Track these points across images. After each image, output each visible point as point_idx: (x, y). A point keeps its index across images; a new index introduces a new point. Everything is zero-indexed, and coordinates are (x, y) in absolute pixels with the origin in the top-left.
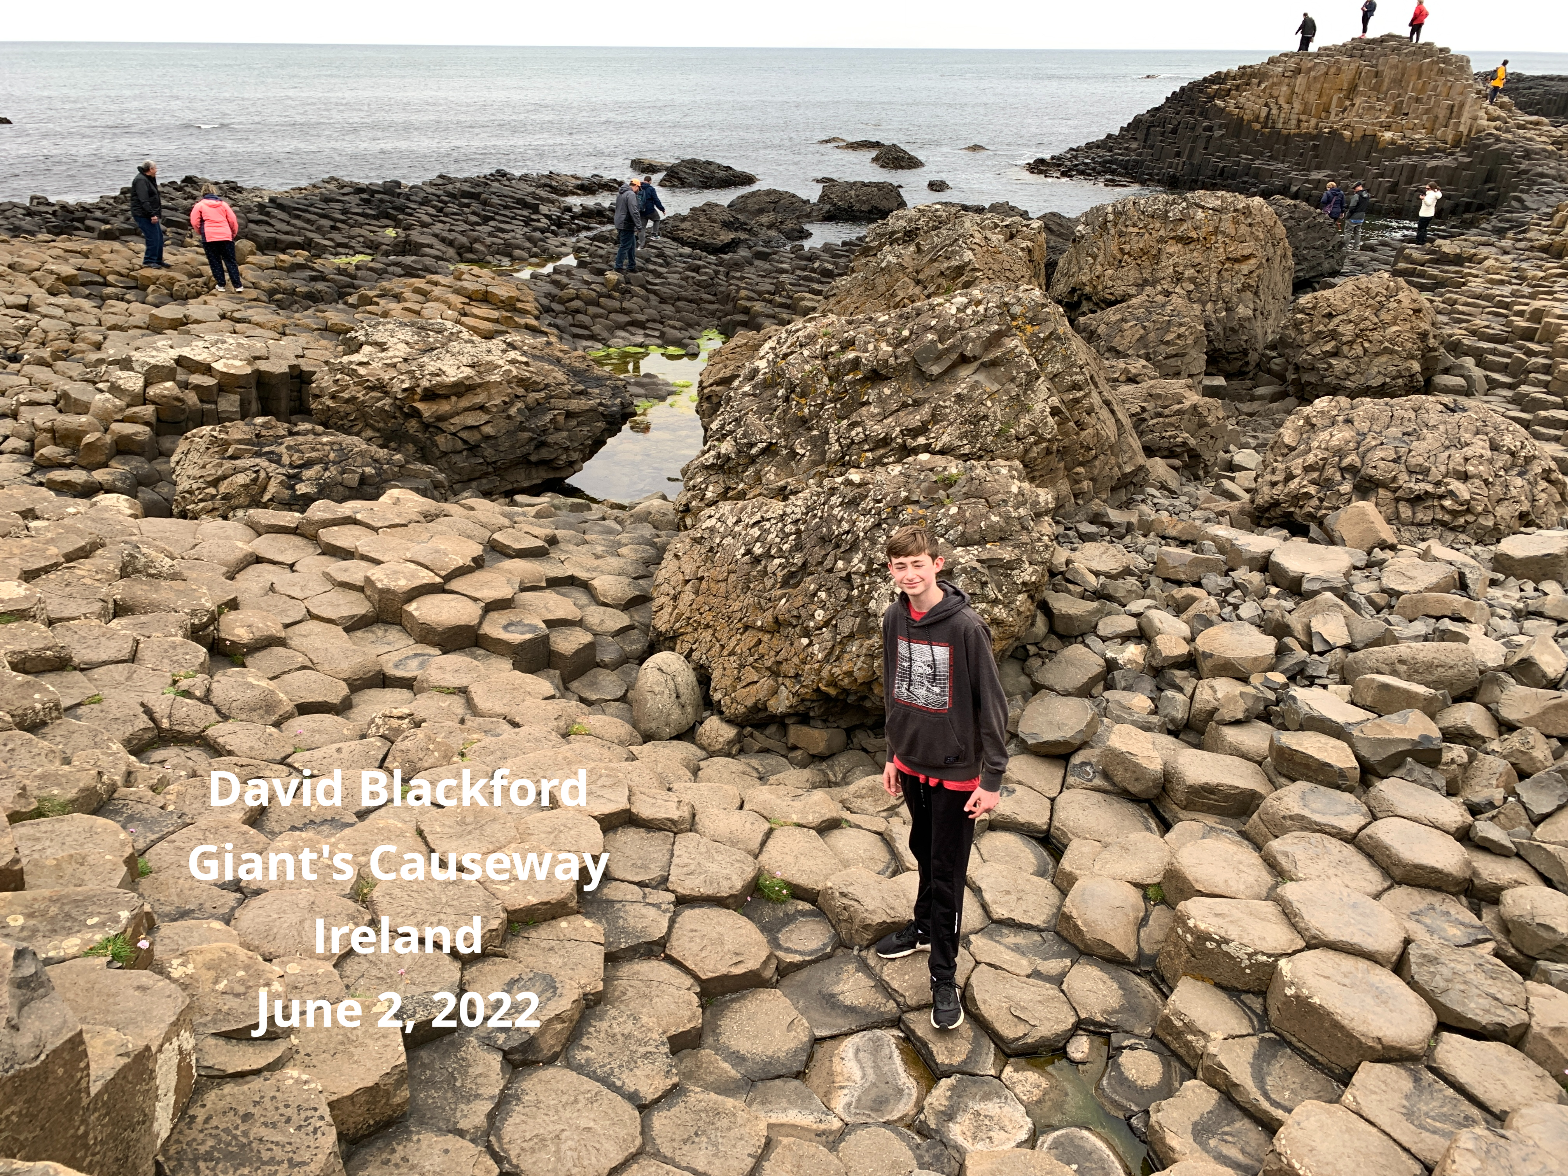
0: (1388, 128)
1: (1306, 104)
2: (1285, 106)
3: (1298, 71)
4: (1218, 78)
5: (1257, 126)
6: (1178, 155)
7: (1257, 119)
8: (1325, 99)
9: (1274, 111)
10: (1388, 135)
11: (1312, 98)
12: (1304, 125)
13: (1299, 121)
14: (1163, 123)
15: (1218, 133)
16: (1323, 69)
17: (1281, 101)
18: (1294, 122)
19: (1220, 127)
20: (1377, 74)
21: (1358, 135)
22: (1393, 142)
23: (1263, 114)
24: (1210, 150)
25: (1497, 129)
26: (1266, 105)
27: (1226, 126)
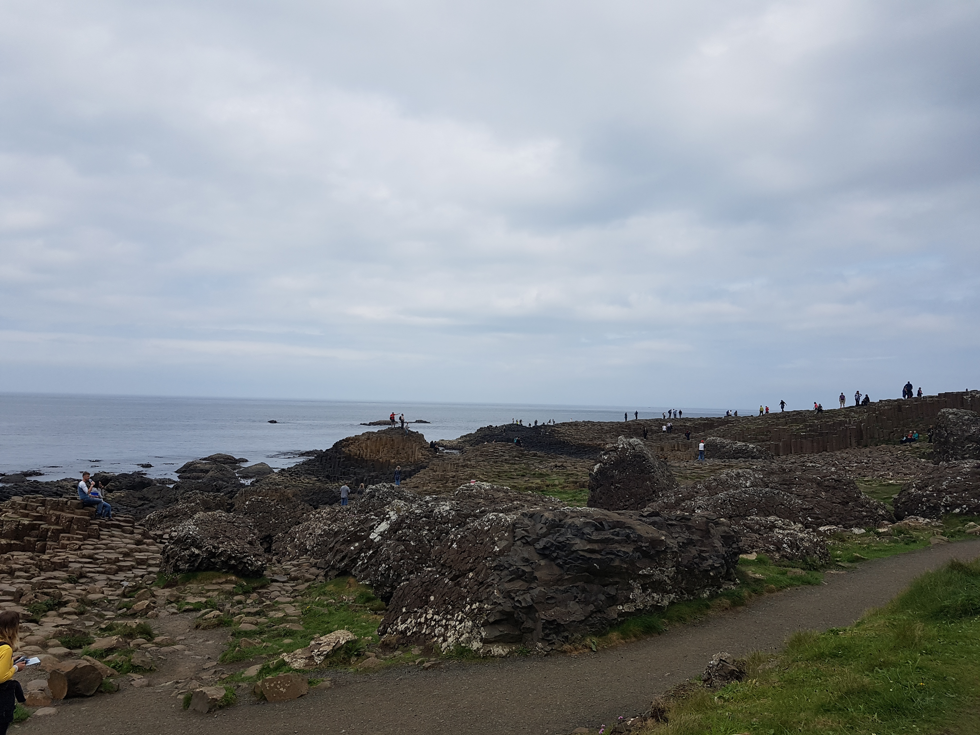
0: (394, 458)
1: (371, 450)
2: (365, 450)
3: (368, 439)
4: (347, 440)
5: (356, 457)
6: (331, 467)
7: (356, 455)
8: (377, 448)
9: (361, 452)
10: (393, 461)
11: (373, 448)
12: (372, 456)
13: (370, 455)
14: (327, 455)
15: (342, 460)
16: (376, 438)
17: (364, 448)
18: (368, 455)
19: (343, 457)
20: (393, 440)
21: (384, 461)
22: (395, 463)
23: (358, 453)
24: (340, 466)
25: (424, 458)
26: (359, 450)
27: (345, 457)
